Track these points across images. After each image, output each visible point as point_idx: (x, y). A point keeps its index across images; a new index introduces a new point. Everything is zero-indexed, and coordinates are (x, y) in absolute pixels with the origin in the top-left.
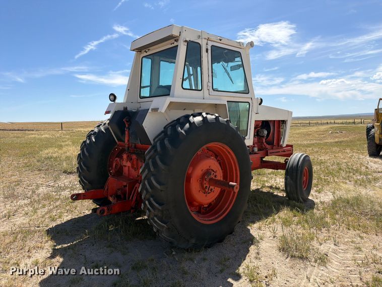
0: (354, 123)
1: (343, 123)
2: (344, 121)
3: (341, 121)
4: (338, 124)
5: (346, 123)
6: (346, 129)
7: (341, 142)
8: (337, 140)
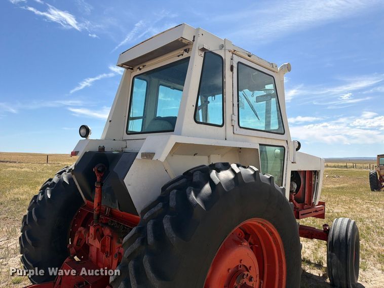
0: (346, 167)
1: (335, 167)
2: (336, 164)
3: (333, 164)
4: (331, 167)
5: (338, 167)
6: (342, 173)
7: (342, 188)
8: (338, 186)
